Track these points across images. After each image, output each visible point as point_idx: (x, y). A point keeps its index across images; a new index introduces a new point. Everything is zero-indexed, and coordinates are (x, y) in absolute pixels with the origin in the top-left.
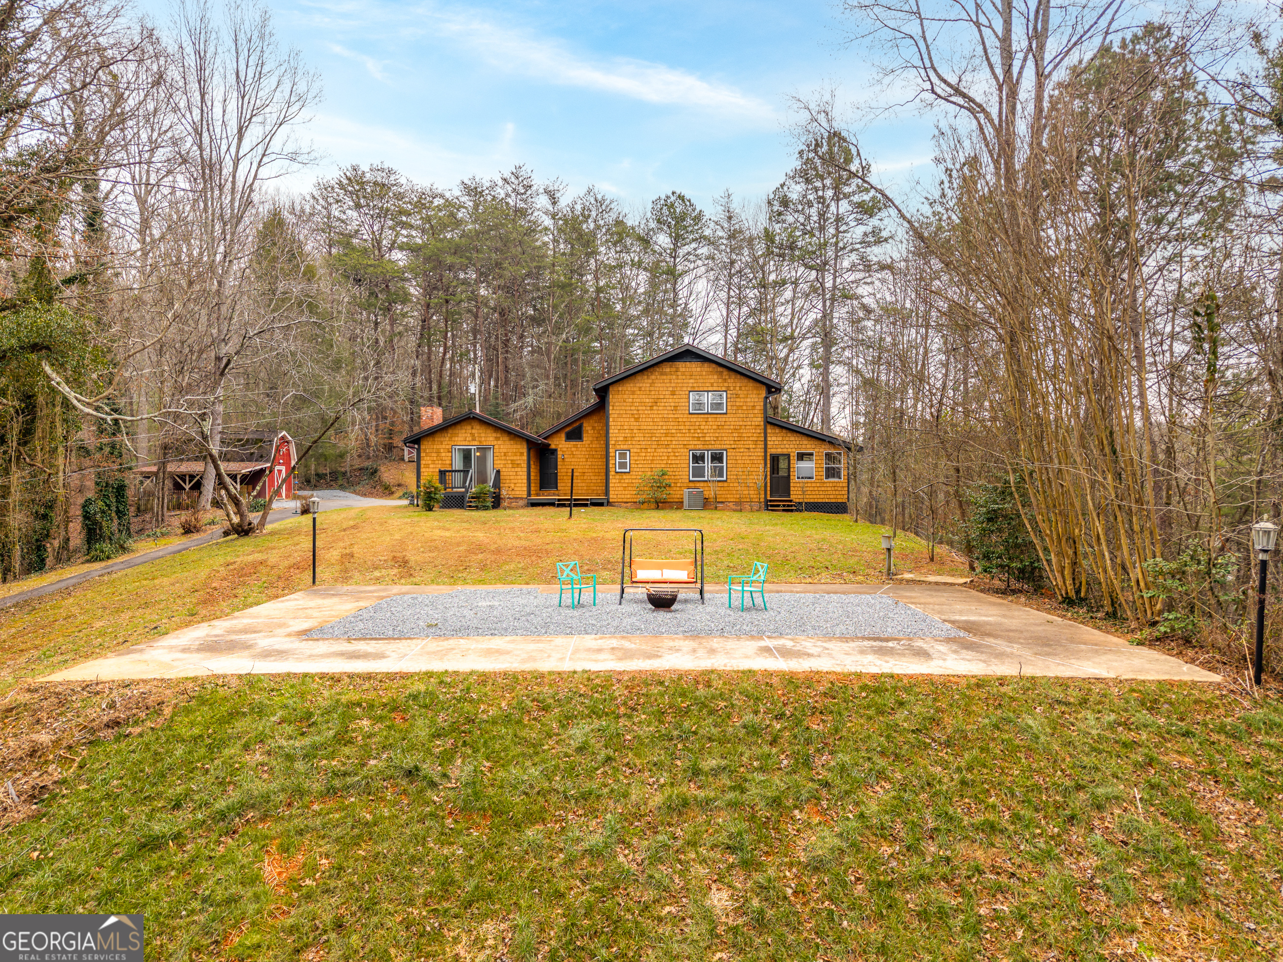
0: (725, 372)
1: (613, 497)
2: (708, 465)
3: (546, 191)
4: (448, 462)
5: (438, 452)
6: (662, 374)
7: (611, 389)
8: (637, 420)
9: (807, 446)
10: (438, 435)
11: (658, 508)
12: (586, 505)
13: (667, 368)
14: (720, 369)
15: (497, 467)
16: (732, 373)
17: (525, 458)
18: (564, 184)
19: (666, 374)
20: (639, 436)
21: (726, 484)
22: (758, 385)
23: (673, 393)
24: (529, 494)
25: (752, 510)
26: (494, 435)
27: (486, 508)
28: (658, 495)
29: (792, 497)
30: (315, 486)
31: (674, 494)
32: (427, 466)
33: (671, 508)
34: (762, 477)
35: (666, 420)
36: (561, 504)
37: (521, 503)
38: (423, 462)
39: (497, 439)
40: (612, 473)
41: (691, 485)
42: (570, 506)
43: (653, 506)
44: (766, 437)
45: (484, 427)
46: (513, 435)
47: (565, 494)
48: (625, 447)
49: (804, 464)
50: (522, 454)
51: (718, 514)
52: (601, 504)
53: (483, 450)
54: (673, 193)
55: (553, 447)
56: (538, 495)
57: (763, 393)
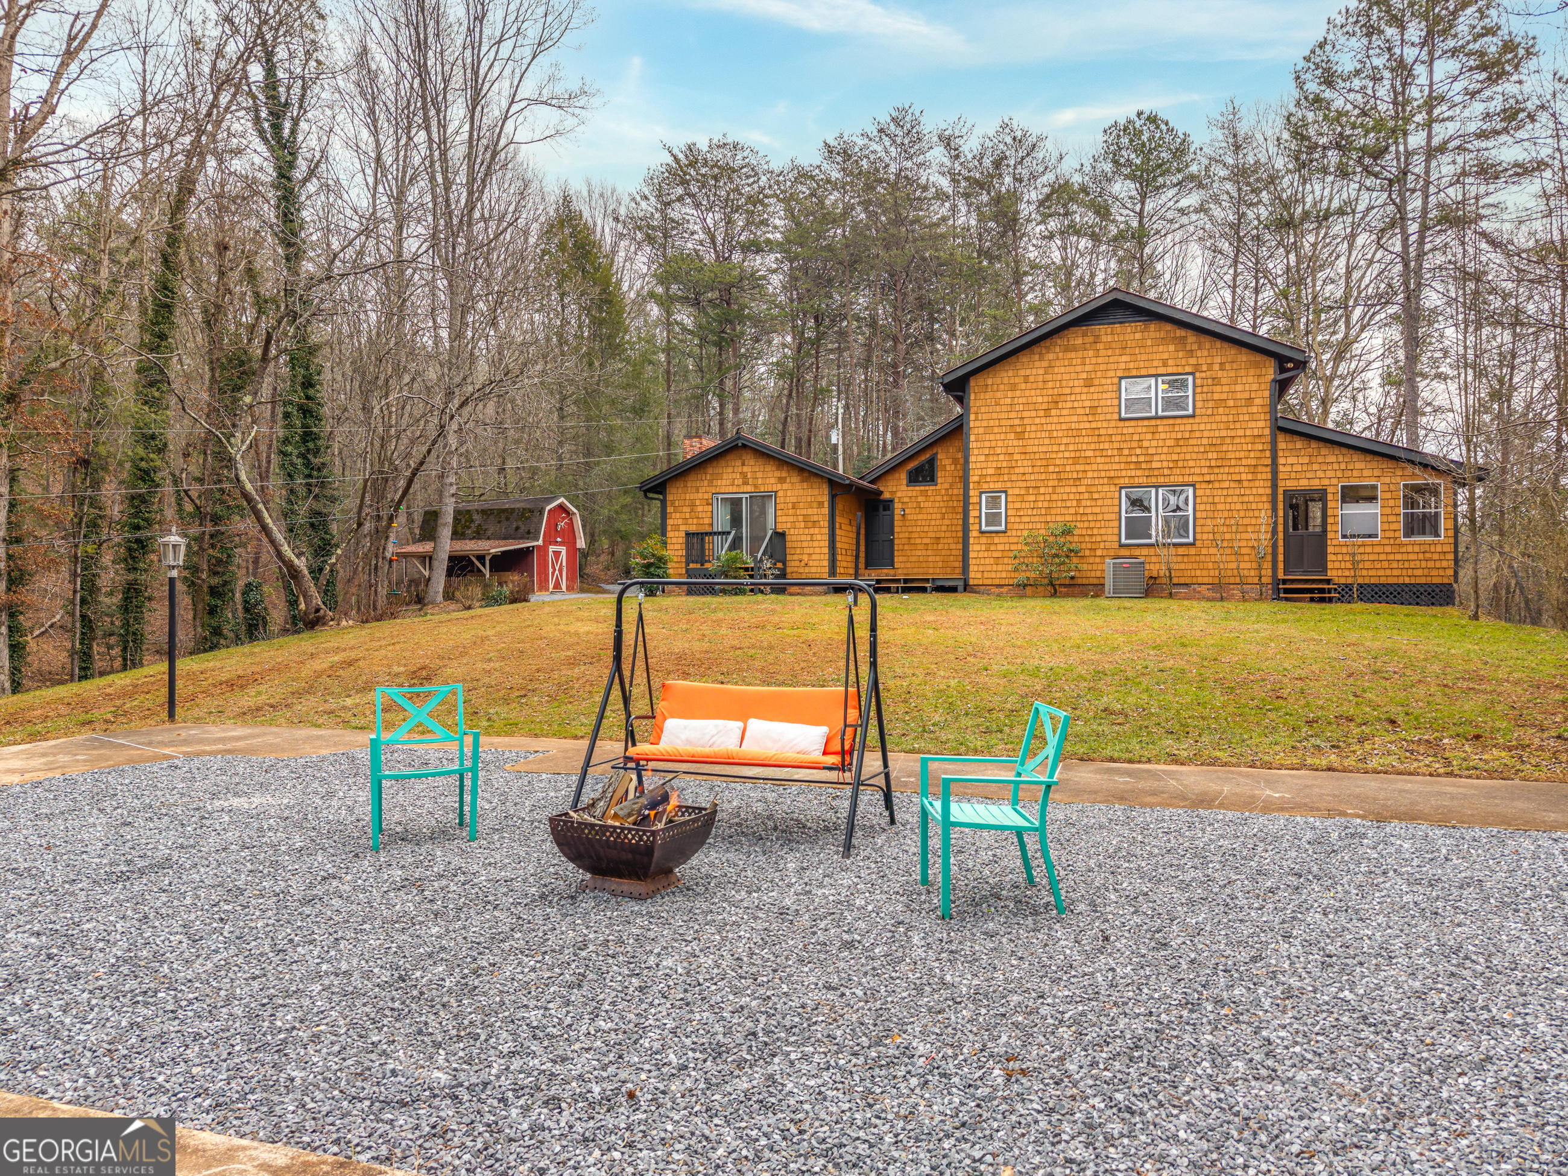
0: (1191, 337)
1: (975, 576)
2: (1156, 515)
4: (707, 520)
5: (693, 505)
6: (1067, 350)
7: (972, 382)
8: (1020, 436)
9: (1364, 472)
10: (692, 477)
11: (1054, 595)
12: (923, 590)
13: (1076, 337)
14: (1180, 333)
15: (780, 527)
16: (1204, 339)
17: (826, 510)
19: (1075, 349)
20: (1023, 466)
21: (1192, 551)
22: (1259, 357)
23: (1089, 383)
24: (833, 572)
25: (1244, 600)
26: (778, 474)
28: (1055, 570)
29: (1331, 574)
31: (1089, 570)
32: (676, 527)
33: (1084, 595)
34: (1265, 536)
35: (1074, 433)
38: (670, 522)
39: (782, 480)
40: (974, 534)
41: (1124, 552)
43: (1046, 591)
44: (1274, 458)
45: (761, 461)
46: (807, 472)
47: (903, 572)
48: (998, 486)
49: (1358, 509)
50: (820, 504)
51: (1173, 605)
52: (955, 589)
53: (761, 500)
54: (1140, 114)
55: (886, 496)
57: (1271, 373)
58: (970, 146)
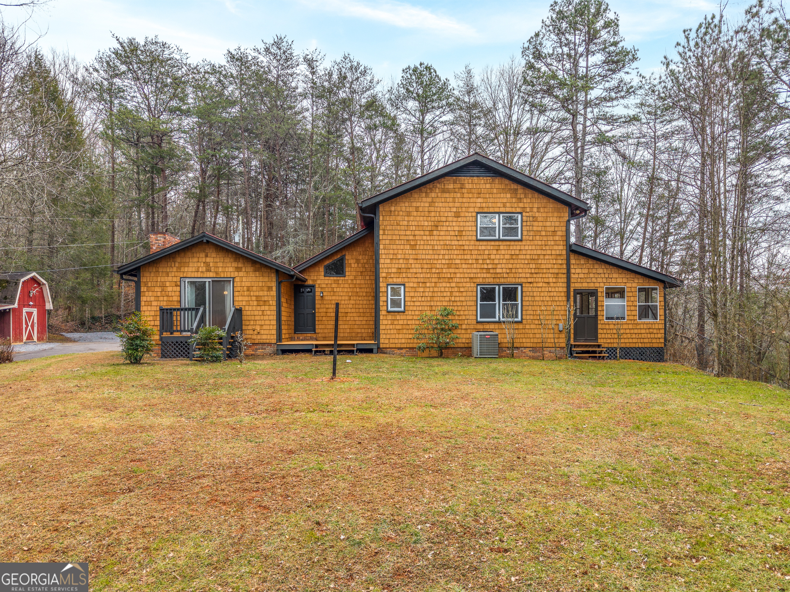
0: (521, 189)
1: (384, 341)
2: (499, 303)
3: (306, 59)
4: (176, 299)
5: (163, 286)
6: (444, 191)
7: (381, 208)
8: (413, 247)
9: (618, 280)
10: (162, 264)
11: (441, 356)
12: (351, 352)
13: (449, 184)
14: (514, 186)
15: (238, 305)
16: (528, 191)
17: (274, 293)
18: (322, 54)
19: (448, 191)
20: (416, 268)
21: (521, 326)
22: (560, 205)
23: (457, 215)
24: (279, 339)
25: (554, 358)
26: (235, 264)
27: (216, 359)
28: (443, 339)
29: (600, 341)
30: (90, 328)
31: (459, 338)
32: (149, 303)
33: (455, 355)
34: (564, 317)
35: (448, 247)
36: (318, 351)
37: (269, 350)
38: (143, 299)
39: (238, 269)
40: (383, 313)
41: (480, 326)
42: (331, 352)
43: (434, 353)
44: (568, 269)
45: (221, 254)
47: (325, 339)
48: (399, 281)
49: (615, 302)
50: (270, 289)
52: (370, 351)
53: (221, 284)
54: (421, 64)
55: (310, 282)
56: (292, 339)
57: (566, 215)
58: (322, 67)
